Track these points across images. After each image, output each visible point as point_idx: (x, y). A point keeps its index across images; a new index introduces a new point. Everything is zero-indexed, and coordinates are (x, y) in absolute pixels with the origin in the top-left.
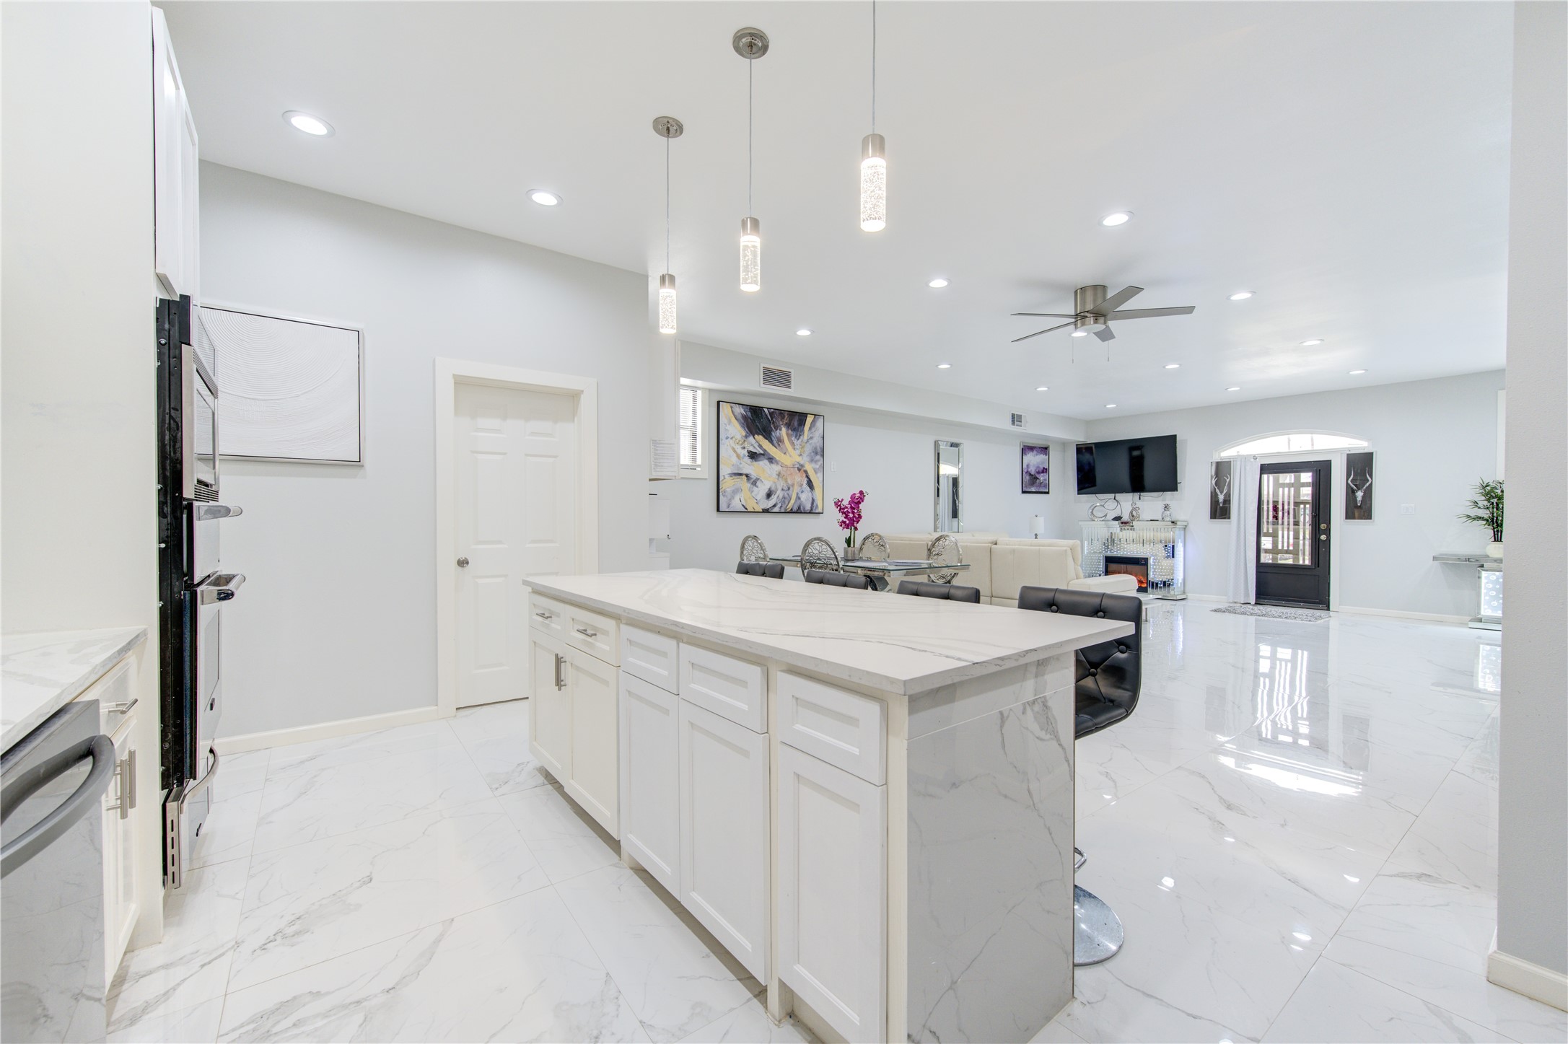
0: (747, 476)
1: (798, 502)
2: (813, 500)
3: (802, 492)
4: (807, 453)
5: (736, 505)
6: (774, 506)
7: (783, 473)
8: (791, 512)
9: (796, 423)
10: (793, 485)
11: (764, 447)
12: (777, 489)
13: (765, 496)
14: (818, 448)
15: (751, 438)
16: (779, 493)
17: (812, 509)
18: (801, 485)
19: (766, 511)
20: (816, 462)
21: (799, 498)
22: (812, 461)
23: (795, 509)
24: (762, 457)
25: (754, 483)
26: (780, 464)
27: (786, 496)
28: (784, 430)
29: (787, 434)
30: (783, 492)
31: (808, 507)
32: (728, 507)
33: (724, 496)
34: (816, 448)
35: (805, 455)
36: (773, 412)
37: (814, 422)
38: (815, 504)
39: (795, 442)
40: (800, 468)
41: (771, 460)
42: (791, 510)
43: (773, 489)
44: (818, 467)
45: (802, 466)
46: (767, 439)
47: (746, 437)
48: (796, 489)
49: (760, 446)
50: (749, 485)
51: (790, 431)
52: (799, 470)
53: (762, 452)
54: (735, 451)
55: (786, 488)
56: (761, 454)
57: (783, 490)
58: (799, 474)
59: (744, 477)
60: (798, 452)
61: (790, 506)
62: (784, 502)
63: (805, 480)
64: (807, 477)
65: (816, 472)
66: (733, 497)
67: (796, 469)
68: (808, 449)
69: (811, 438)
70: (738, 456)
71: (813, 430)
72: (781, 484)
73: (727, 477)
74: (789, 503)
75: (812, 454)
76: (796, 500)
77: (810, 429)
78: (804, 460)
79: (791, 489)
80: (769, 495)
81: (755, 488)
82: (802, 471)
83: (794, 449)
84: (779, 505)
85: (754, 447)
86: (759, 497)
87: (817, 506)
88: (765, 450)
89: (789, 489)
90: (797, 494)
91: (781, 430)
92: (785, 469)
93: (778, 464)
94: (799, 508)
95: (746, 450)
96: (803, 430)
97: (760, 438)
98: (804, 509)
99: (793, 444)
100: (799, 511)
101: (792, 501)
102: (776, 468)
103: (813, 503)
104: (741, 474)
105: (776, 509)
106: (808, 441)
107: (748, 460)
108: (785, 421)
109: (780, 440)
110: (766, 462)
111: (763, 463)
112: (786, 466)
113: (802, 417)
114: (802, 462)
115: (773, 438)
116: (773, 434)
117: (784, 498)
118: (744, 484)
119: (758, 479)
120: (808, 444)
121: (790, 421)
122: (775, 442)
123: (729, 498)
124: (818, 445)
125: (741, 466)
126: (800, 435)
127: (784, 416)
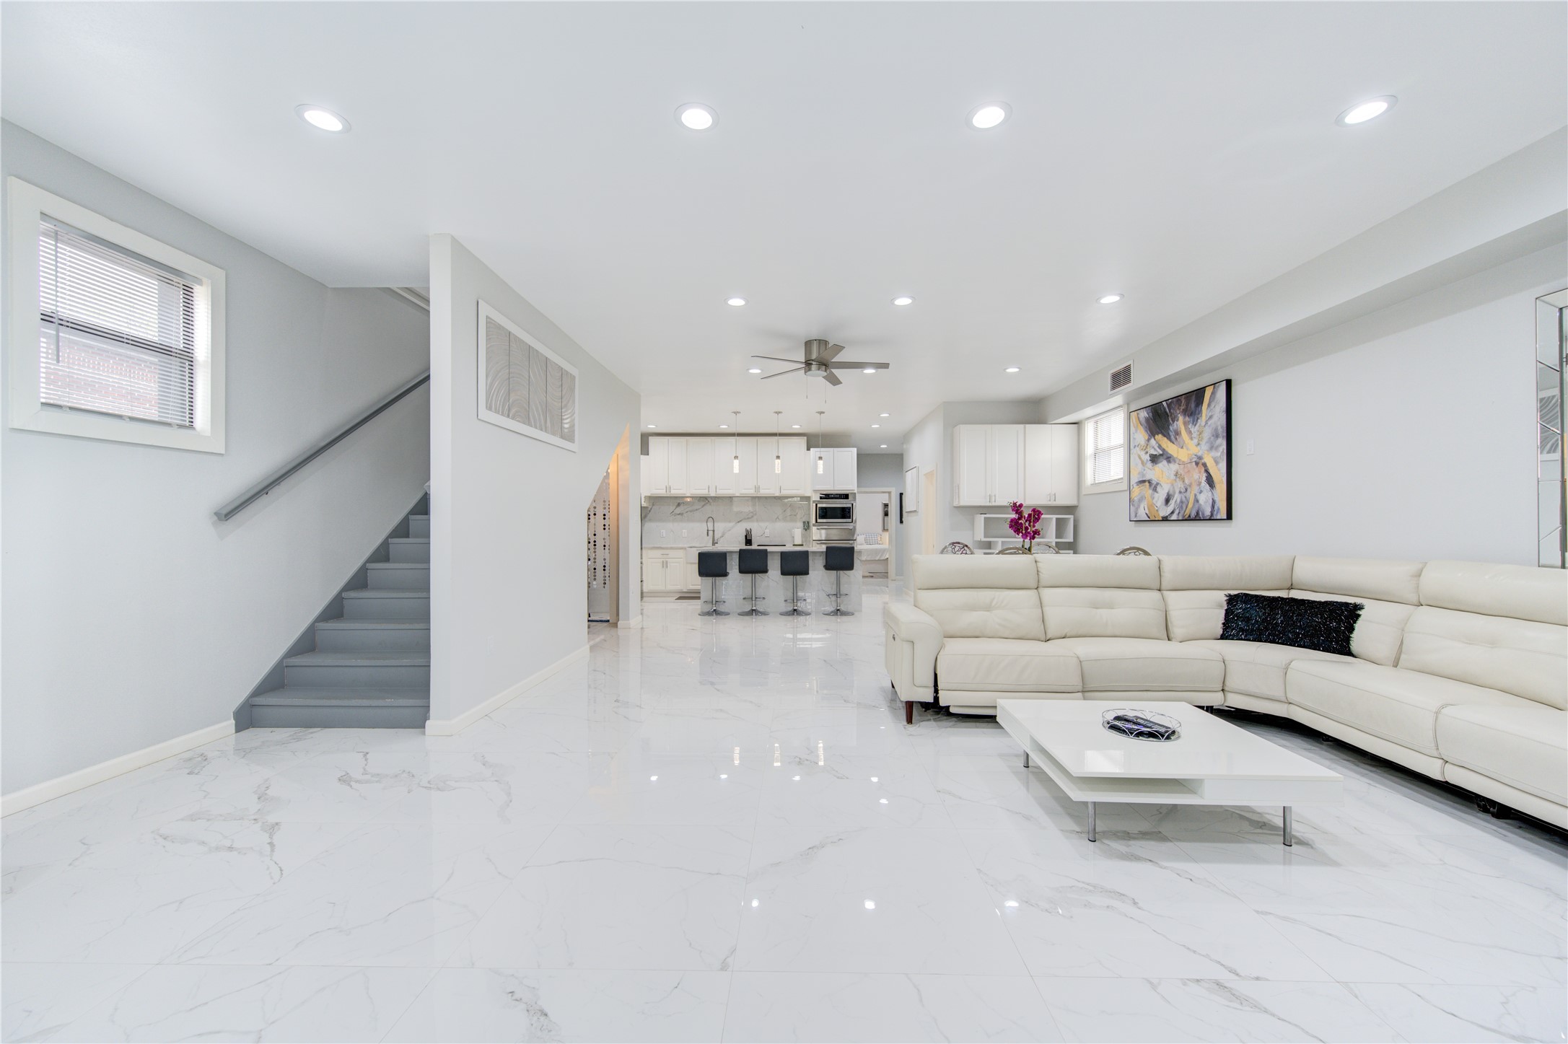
0: (1149, 482)
1: (1197, 506)
2: (1214, 502)
3: (1201, 492)
4: (1205, 439)
5: (1142, 515)
6: (1173, 513)
7: (1181, 472)
8: (1189, 519)
9: (1193, 405)
10: (1190, 485)
11: (1164, 446)
12: (1175, 493)
13: (1164, 502)
14: (1219, 428)
15: (1153, 441)
16: (1177, 497)
17: (1212, 515)
18: (1200, 484)
19: (1165, 519)
20: (1217, 448)
21: (1198, 501)
22: (1212, 448)
23: (1193, 516)
24: (1161, 458)
25: (1155, 490)
26: (1177, 461)
27: (1184, 499)
28: (1181, 418)
29: (1185, 424)
30: (1180, 495)
31: (1208, 512)
32: (1136, 516)
33: (1133, 505)
34: (1216, 430)
35: (1203, 443)
36: (1171, 402)
37: (1213, 393)
38: (1216, 508)
39: (1192, 430)
40: (1199, 462)
41: (1169, 459)
42: (1189, 516)
43: (1171, 492)
44: (1219, 454)
45: (1200, 458)
46: (1165, 436)
47: (1149, 440)
48: (1195, 489)
49: (1160, 447)
50: (1151, 491)
51: (1187, 418)
52: (1197, 464)
53: (1161, 452)
54: (1140, 458)
55: (1183, 490)
56: (1161, 455)
57: (1180, 492)
58: (1197, 470)
59: (1147, 484)
60: (1196, 441)
61: (1187, 512)
62: (1182, 507)
63: (1204, 476)
64: (1207, 471)
65: (1217, 463)
66: (1139, 506)
67: (1194, 463)
68: (1207, 433)
69: (1211, 417)
70: (1143, 463)
71: (1213, 405)
72: (1179, 485)
73: (1135, 485)
74: (1187, 507)
75: (1212, 438)
76: (1194, 505)
77: (1209, 405)
78: (1202, 450)
79: (1189, 490)
80: (1167, 501)
81: (1156, 495)
82: (1200, 464)
83: (1191, 439)
84: (1177, 512)
85: (1155, 449)
86: (1158, 504)
87: (1219, 509)
88: (1163, 450)
89: (1186, 490)
90: (1195, 495)
91: (1177, 421)
92: (1182, 466)
93: (1175, 462)
94: (1198, 513)
95: (1148, 454)
96: (1200, 412)
97: (1159, 437)
98: (1203, 514)
99: (1190, 433)
100: (1197, 518)
101: (1190, 505)
102: (1174, 467)
103: (1213, 506)
104: (1144, 481)
105: (1174, 517)
106: (1206, 423)
107: (1149, 464)
108: (1182, 408)
109: (1177, 433)
110: (1165, 462)
111: (1163, 464)
112: (1184, 463)
113: (1198, 395)
114: (1200, 454)
115: (1171, 433)
116: (1171, 428)
117: (1182, 502)
118: (1147, 491)
119: (1157, 484)
120: (1206, 427)
121: (1187, 405)
122: (1172, 437)
123: (1136, 505)
124: (1219, 423)
125: (1145, 472)
126: (1198, 419)
127: (1181, 402)
